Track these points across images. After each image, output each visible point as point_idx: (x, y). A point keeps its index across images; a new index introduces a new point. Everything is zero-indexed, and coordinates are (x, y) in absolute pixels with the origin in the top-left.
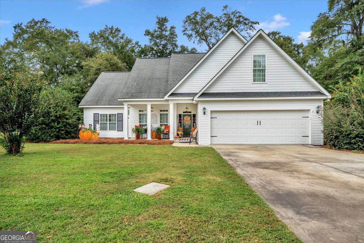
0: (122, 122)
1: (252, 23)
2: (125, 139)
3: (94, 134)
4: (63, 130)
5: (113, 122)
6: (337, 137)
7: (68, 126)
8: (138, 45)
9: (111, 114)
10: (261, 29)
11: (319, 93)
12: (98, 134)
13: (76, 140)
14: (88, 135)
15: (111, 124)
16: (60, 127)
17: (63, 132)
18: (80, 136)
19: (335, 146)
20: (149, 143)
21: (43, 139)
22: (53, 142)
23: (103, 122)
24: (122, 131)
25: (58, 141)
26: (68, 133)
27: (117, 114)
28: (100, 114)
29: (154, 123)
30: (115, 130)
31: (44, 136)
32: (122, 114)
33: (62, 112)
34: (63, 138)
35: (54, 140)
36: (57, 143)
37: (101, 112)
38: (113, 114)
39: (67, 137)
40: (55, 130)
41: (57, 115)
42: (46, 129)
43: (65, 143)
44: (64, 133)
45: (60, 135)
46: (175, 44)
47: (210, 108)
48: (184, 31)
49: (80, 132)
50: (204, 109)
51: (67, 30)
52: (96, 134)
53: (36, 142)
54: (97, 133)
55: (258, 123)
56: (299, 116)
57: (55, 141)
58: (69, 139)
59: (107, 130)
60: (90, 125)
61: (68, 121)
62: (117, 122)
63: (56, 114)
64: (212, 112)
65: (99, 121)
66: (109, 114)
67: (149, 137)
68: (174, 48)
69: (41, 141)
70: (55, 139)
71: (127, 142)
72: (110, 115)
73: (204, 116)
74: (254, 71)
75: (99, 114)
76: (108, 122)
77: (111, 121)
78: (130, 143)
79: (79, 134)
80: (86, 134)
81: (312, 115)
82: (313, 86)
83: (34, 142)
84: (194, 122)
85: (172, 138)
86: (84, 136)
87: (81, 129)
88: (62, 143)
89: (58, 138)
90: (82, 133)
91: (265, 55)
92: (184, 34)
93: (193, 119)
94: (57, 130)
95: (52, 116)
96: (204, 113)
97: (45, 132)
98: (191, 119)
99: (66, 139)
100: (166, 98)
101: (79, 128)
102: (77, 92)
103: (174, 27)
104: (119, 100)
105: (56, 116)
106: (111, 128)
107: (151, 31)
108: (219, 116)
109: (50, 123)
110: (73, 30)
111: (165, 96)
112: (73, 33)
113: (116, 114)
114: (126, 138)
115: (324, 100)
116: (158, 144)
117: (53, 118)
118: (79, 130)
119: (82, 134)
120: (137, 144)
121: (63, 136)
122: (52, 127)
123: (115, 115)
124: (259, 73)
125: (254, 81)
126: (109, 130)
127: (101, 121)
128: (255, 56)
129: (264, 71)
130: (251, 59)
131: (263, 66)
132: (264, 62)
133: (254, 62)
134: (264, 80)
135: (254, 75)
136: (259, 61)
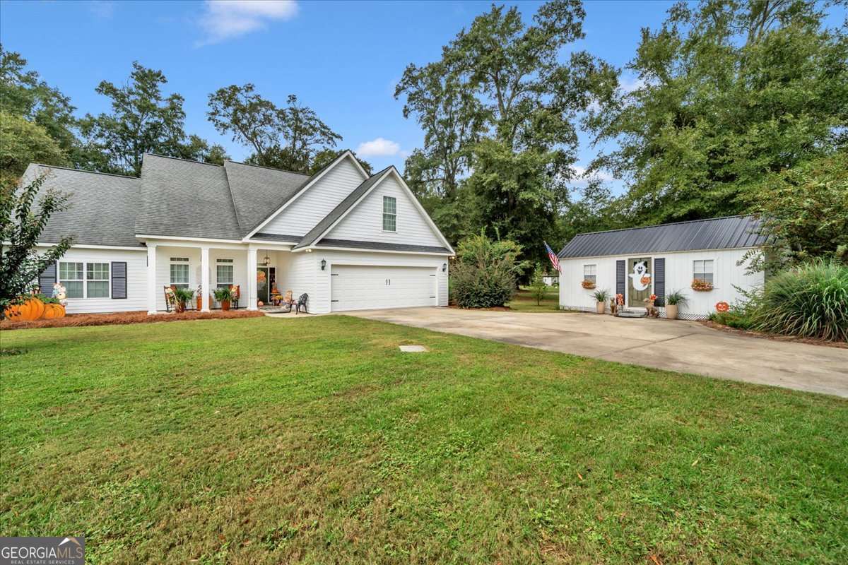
0: (126, 281)
1: (333, 134)
2: (149, 314)
3: (53, 307)
5: (100, 279)
6: (468, 297)
9: (92, 264)
10: (393, 166)
11: (445, 249)
12: (63, 307)
15: (94, 284)
19: (465, 305)
23: (70, 278)
24: (126, 298)
27: (112, 263)
28: (61, 264)
30: (103, 296)
32: (126, 263)
37: (63, 259)
38: (100, 264)
46: (179, 131)
47: (330, 261)
48: (213, 114)
50: (323, 262)
54: (59, 304)
55: (388, 282)
56: (426, 274)
59: (83, 297)
60: (34, 286)
62: (110, 280)
64: (333, 266)
65: (55, 278)
66: (88, 264)
67: (205, 306)
68: (175, 137)
72: (90, 266)
73: (323, 271)
74: (384, 216)
76: (85, 280)
77: (92, 278)
78: (178, 319)
81: (438, 273)
82: (440, 241)
84: (272, 281)
85: (254, 308)
92: (210, 119)
93: (270, 276)
96: (323, 268)
98: (266, 276)
100: (246, 239)
103: (181, 98)
104: (137, 236)
106: (91, 293)
107: (119, 87)
111: (244, 236)
113: (108, 264)
114: (153, 312)
115: (449, 257)
116: (241, 317)
120: (194, 319)
123: (106, 265)
124: (389, 221)
125: (384, 229)
126: (88, 297)
127: (61, 278)
128: (384, 198)
129: (394, 217)
130: (381, 201)
131: (394, 211)
132: (394, 206)
133: (385, 205)
134: (394, 229)
135: (384, 222)
136: (390, 204)
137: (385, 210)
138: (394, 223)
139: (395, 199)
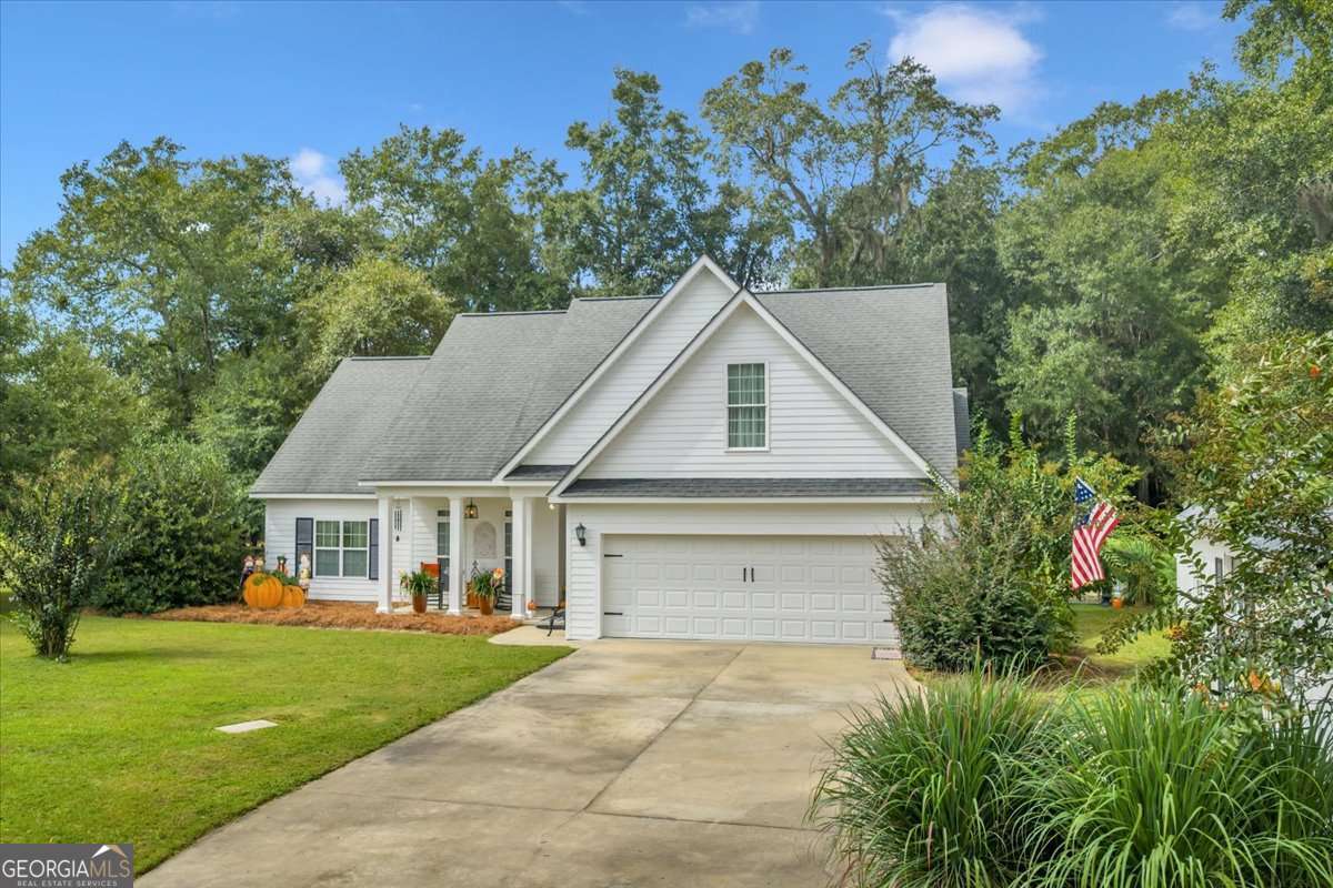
2: (378, 609)
3: (292, 591)
4: (193, 578)
5: (357, 546)
7: (210, 565)
9: (349, 523)
12: (304, 590)
13: (232, 610)
14: (273, 591)
15: (351, 554)
16: (183, 568)
17: (194, 583)
18: (246, 594)
21: (132, 605)
22: (163, 615)
23: (326, 546)
24: (376, 580)
25: (177, 613)
26: (207, 587)
27: (371, 520)
28: (318, 522)
29: (484, 556)
30: (361, 575)
31: (138, 598)
33: (193, 520)
34: (192, 604)
35: (167, 609)
36: (173, 619)
37: (320, 514)
38: (357, 523)
39: (205, 599)
40: (168, 577)
41: (178, 531)
42: (142, 573)
43: (196, 620)
44: (196, 586)
45: (185, 592)
47: (598, 526)
49: (249, 582)
50: (581, 528)
51: (247, 159)
52: (298, 588)
53: (114, 615)
54: (300, 585)
55: (749, 575)
57: (167, 614)
58: (213, 604)
59: (338, 575)
60: (279, 558)
61: (209, 548)
62: (368, 549)
63: (172, 528)
64: (606, 537)
65: (312, 544)
66: (345, 523)
67: (453, 603)
69: (130, 612)
70: (168, 604)
72: (347, 526)
73: (582, 549)
74: (733, 413)
75: (312, 520)
76: (341, 548)
77: (349, 546)
79: (242, 588)
80: (267, 591)
83: (108, 615)
85: (516, 615)
86: (260, 597)
87: (252, 572)
88: (187, 619)
89: (178, 601)
90: (253, 587)
91: (763, 365)
94: (176, 578)
95: (161, 534)
96: (583, 542)
97: (140, 584)
99: (202, 604)
100: (498, 481)
101: (245, 569)
102: (268, 421)
104: (361, 484)
105: (173, 535)
106: (349, 568)
107: (593, 126)
108: (629, 553)
109: (157, 555)
110: (272, 158)
112: (273, 165)
113: (366, 523)
114: (383, 607)
117: (164, 540)
118: (246, 576)
119: (251, 590)
121: (192, 597)
122: (162, 568)
124: (746, 420)
125: (730, 445)
126: (344, 575)
127: (317, 545)
128: (732, 368)
129: (761, 412)
130: (722, 377)
131: (760, 398)
132: (760, 384)
133: (732, 385)
134: (760, 442)
135: (732, 427)
136: (747, 380)
137: (732, 398)
138: (761, 427)
139: (760, 367)
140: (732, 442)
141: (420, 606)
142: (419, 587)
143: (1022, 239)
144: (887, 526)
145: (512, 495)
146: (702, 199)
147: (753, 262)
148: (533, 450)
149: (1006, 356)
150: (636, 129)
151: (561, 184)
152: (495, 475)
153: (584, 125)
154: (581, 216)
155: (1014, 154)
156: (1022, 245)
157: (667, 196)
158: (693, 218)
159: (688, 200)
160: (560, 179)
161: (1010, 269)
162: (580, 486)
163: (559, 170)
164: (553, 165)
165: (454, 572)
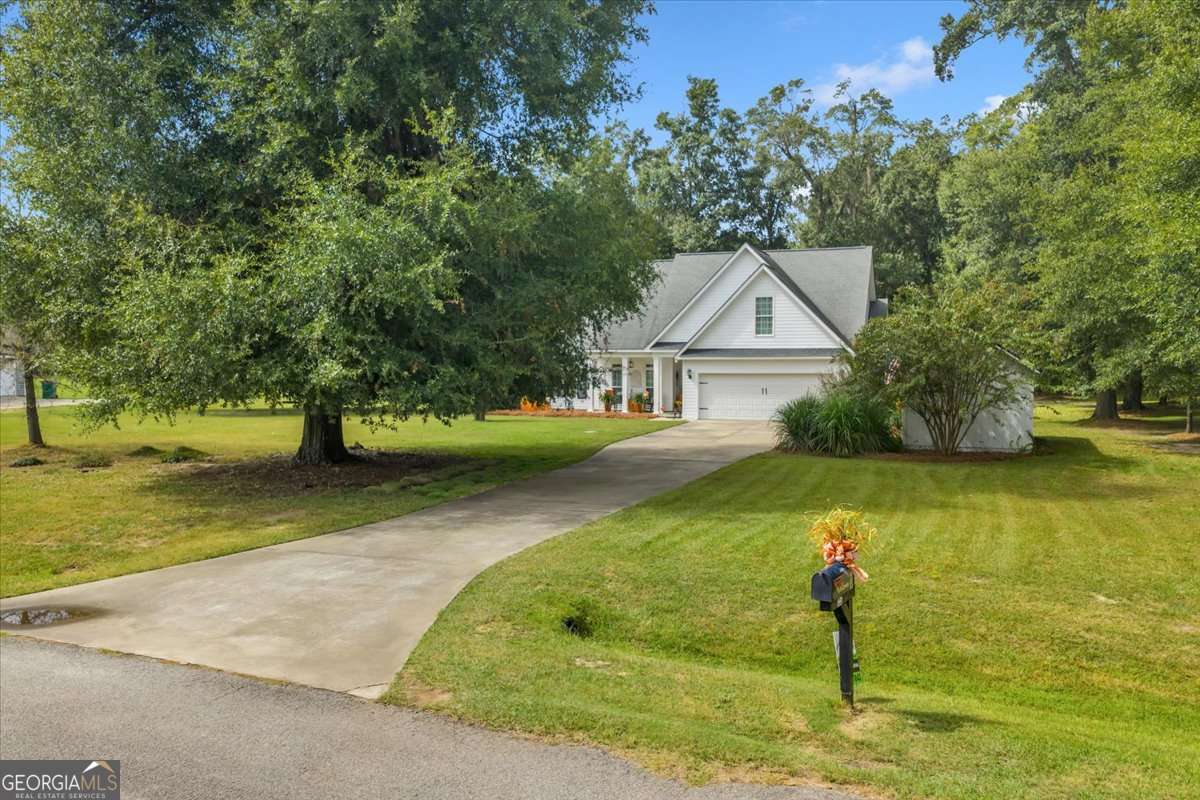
8: (642, 138)
20: (626, 417)
29: (636, 387)
47: (697, 370)
50: (690, 371)
55: (765, 391)
64: (701, 375)
67: (624, 408)
71: (592, 415)
73: (689, 380)
74: (758, 319)
78: (596, 417)
85: (656, 412)
96: (690, 377)
100: (649, 349)
107: (673, 116)
108: (711, 382)
114: (590, 410)
116: (637, 420)
120: (607, 418)
124: (764, 324)
125: (756, 334)
128: (758, 299)
129: (770, 319)
130: (754, 303)
131: (770, 313)
132: (770, 306)
133: (758, 307)
134: (770, 332)
135: (758, 325)
136: (764, 305)
137: (758, 312)
138: (770, 325)
139: (771, 299)
140: (758, 332)
141: (608, 409)
142: (608, 400)
143: (951, 194)
144: (823, 369)
145: (653, 356)
146: (745, 163)
147: (778, 206)
148: (664, 335)
149: (938, 269)
150: (703, 119)
151: (647, 144)
152: (645, 347)
153: (667, 113)
154: (667, 180)
155: (961, 124)
156: (951, 197)
157: (723, 162)
158: (739, 175)
159: (735, 164)
160: (646, 141)
161: (944, 213)
162: (689, 352)
163: (646, 135)
164: (642, 132)
165: (625, 394)
